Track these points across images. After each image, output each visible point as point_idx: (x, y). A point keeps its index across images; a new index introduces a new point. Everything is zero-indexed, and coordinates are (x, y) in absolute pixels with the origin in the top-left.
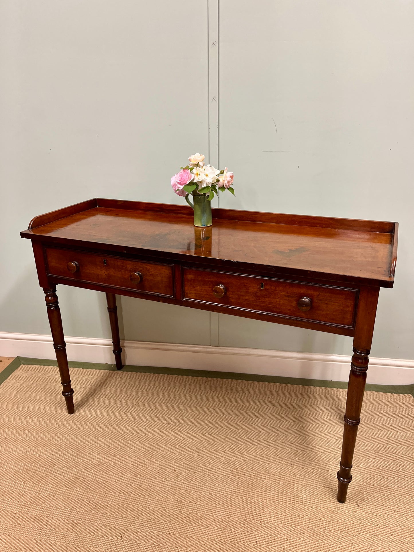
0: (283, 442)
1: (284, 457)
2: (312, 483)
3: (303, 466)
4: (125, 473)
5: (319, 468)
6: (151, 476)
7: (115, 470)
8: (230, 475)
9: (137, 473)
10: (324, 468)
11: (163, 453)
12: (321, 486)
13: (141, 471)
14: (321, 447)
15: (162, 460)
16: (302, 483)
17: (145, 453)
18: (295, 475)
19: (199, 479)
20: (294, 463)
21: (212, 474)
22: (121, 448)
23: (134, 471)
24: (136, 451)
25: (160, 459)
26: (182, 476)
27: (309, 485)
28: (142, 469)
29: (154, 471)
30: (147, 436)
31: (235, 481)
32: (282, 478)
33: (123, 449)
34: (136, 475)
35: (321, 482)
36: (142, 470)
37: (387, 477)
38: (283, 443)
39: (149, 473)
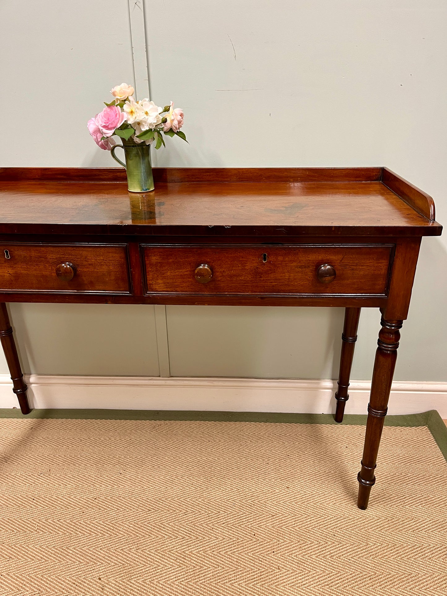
0: (261, 514)
1: (262, 540)
2: (303, 580)
3: (290, 553)
4: (23, 588)
5: (313, 553)
6: (62, 590)
7: (9, 583)
8: (183, 579)
9: (42, 587)
10: (320, 553)
11: (83, 549)
12: (317, 584)
13: (47, 583)
14: (314, 518)
15: (82, 561)
16: (289, 582)
17: (56, 552)
18: (279, 569)
19: (135, 590)
20: (278, 549)
21: (156, 580)
22: (21, 546)
23: (37, 583)
24: (43, 548)
25: (79, 559)
26: (110, 587)
27: (300, 584)
28: (50, 579)
29: (67, 581)
30: (61, 522)
31: (191, 589)
32: (261, 576)
33: (23, 547)
34: (39, 590)
35: (317, 577)
36: (50, 581)
37: (408, 559)
38: (260, 517)
39: (60, 585)
